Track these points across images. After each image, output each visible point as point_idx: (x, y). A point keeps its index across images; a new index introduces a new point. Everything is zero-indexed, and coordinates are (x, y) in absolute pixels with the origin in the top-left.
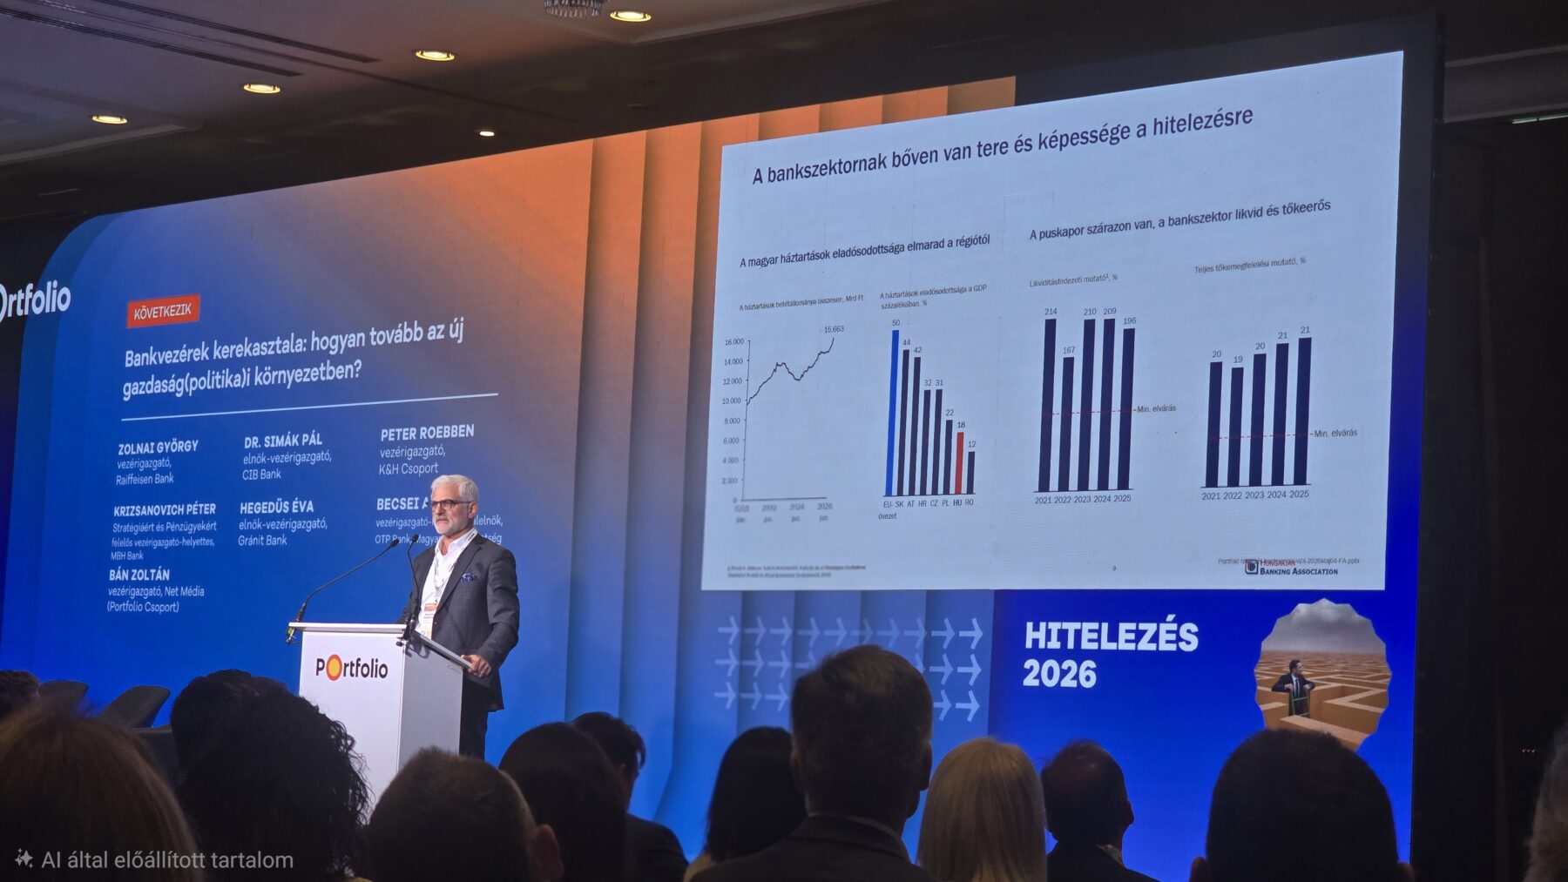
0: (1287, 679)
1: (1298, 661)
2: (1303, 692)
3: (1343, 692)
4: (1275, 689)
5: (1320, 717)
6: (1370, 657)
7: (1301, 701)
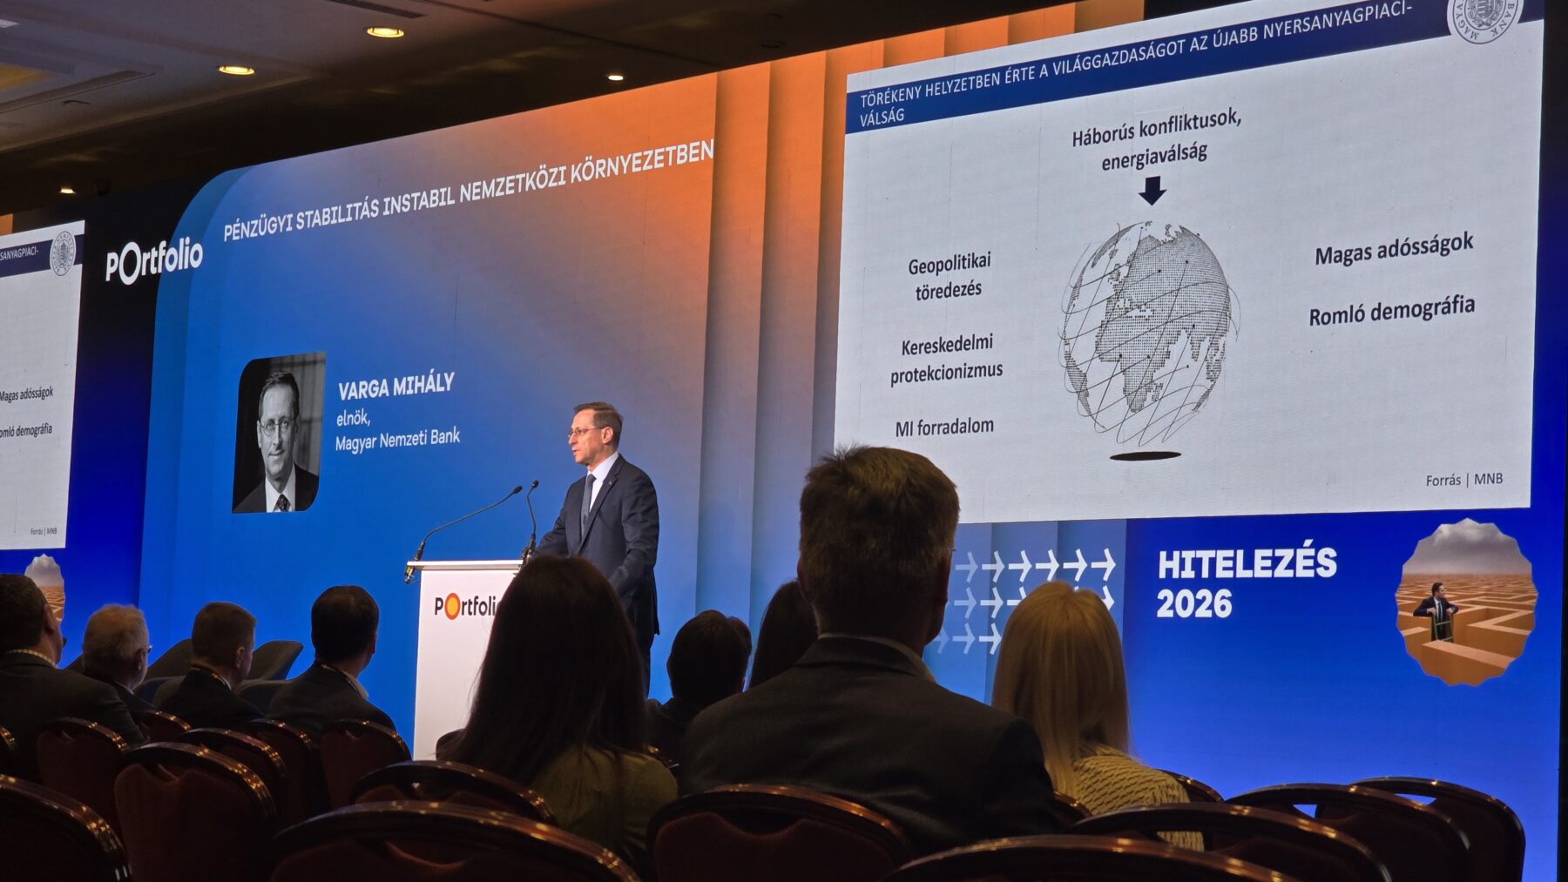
0: (1430, 603)
1: (1441, 584)
2: (1445, 616)
3: (1488, 615)
4: (1417, 613)
5: (1464, 642)
6: (1515, 577)
7: (1444, 625)
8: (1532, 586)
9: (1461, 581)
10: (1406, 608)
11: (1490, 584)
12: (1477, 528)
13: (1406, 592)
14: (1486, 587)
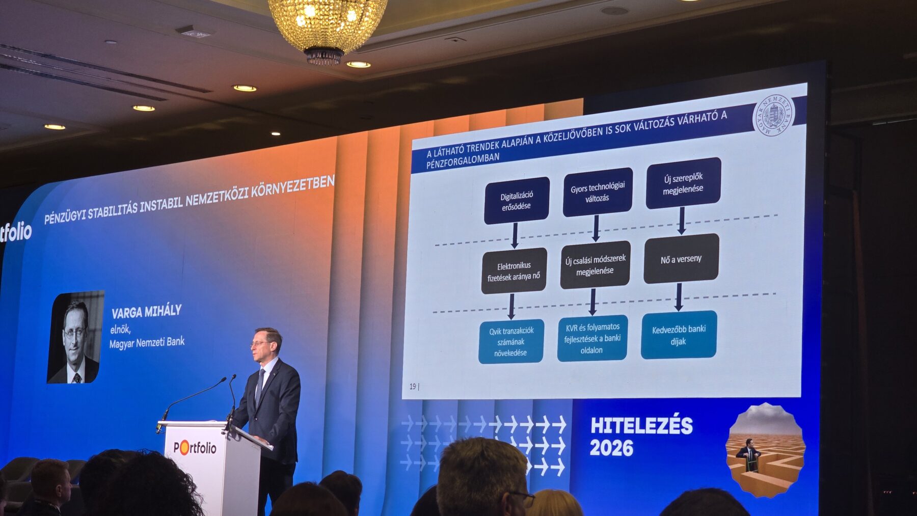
0: (745, 450)
1: (751, 440)
2: (754, 458)
3: (778, 458)
4: (738, 456)
5: (764, 473)
6: (793, 436)
7: (753, 463)
8: (803, 442)
9: (764, 438)
10: (732, 453)
11: (779, 440)
12: (771, 408)
13: (732, 444)
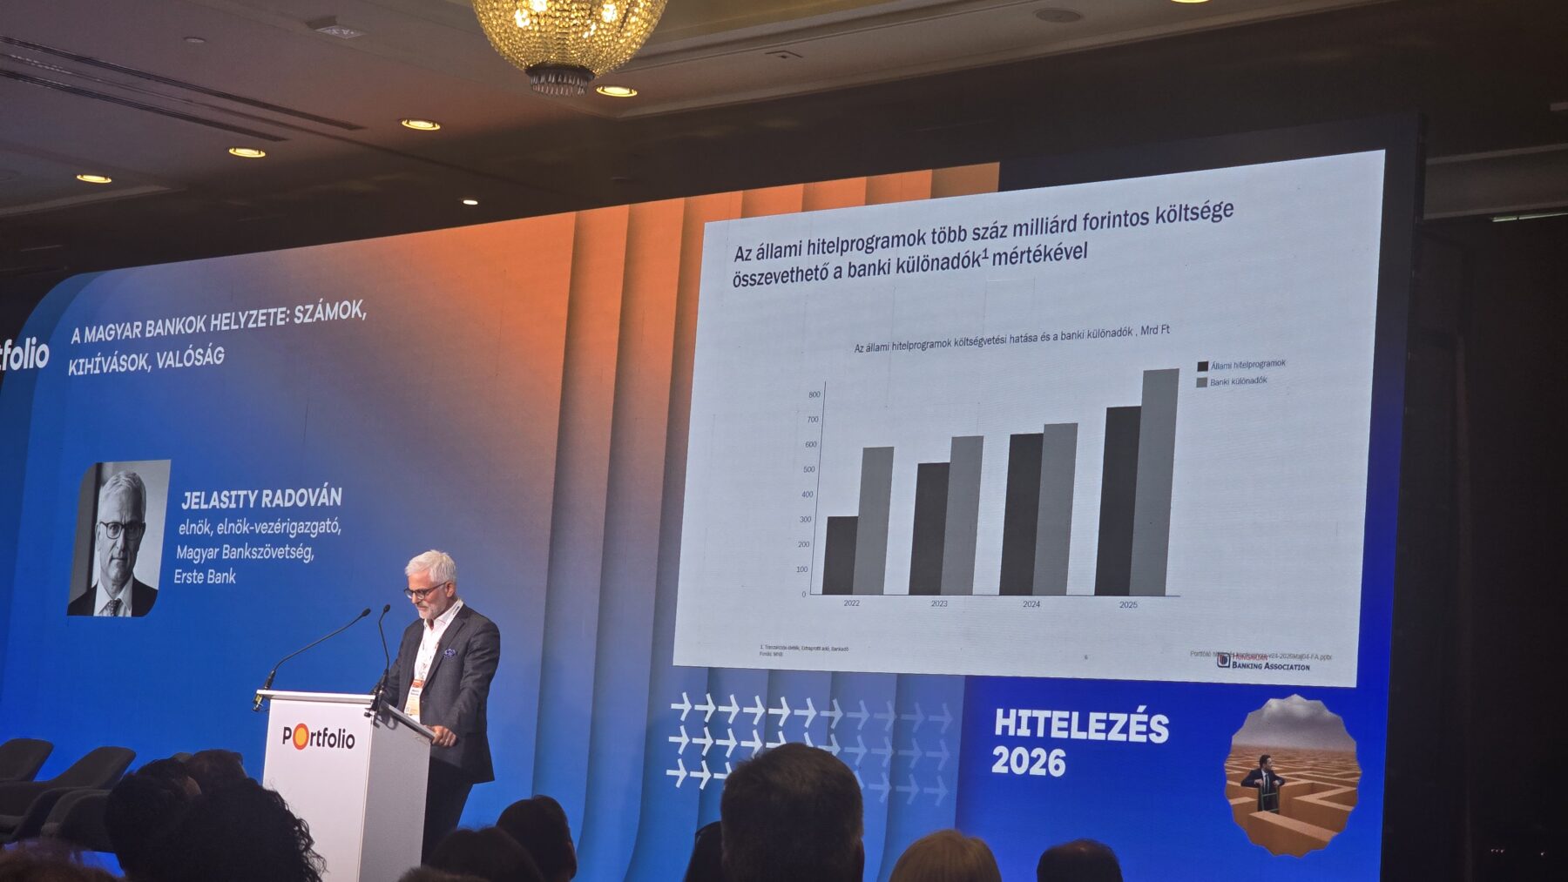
0: (1256, 774)
1: (1269, 757)
2: (1272, 788)
3: (1312, 789)
4: (1244, 784)
5: (1290, 815)
6: (1340, 754)
7: (1270, 797)
8: (1356, 764)
9: (1288, 754)
11: (1315, 759)
12: (1303, 704)
13: (1236, 762)
14: (1312, 762)
